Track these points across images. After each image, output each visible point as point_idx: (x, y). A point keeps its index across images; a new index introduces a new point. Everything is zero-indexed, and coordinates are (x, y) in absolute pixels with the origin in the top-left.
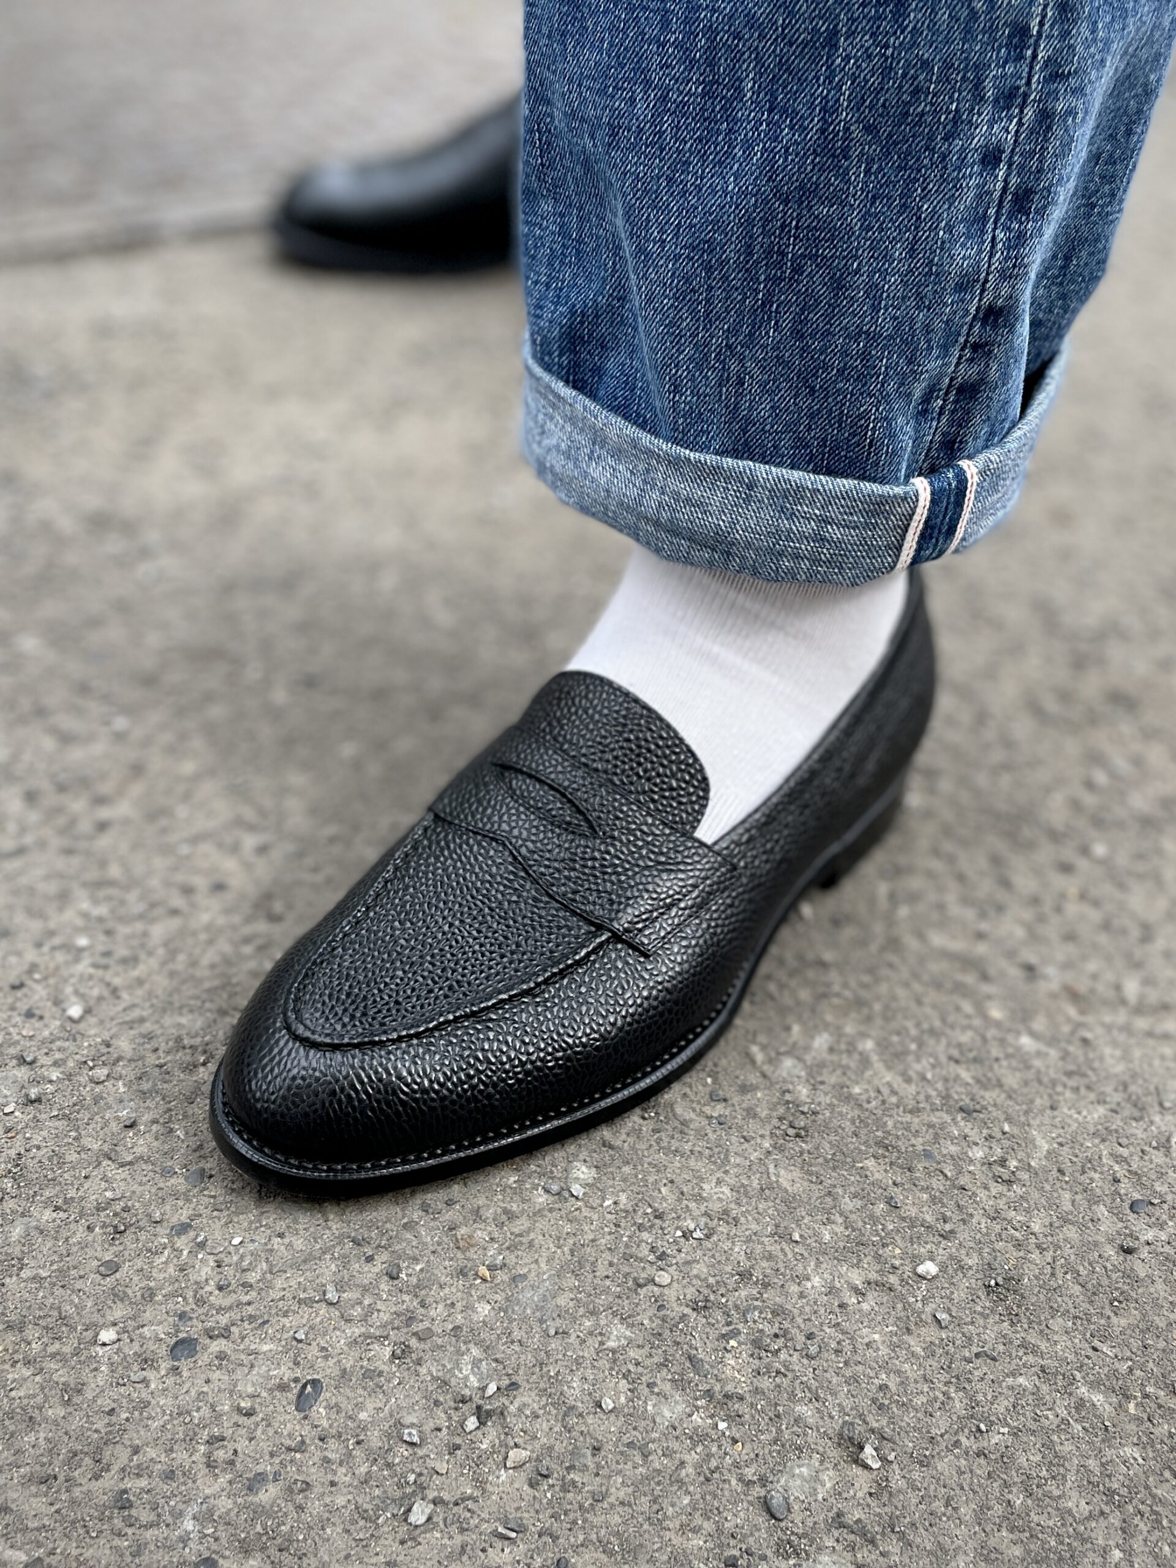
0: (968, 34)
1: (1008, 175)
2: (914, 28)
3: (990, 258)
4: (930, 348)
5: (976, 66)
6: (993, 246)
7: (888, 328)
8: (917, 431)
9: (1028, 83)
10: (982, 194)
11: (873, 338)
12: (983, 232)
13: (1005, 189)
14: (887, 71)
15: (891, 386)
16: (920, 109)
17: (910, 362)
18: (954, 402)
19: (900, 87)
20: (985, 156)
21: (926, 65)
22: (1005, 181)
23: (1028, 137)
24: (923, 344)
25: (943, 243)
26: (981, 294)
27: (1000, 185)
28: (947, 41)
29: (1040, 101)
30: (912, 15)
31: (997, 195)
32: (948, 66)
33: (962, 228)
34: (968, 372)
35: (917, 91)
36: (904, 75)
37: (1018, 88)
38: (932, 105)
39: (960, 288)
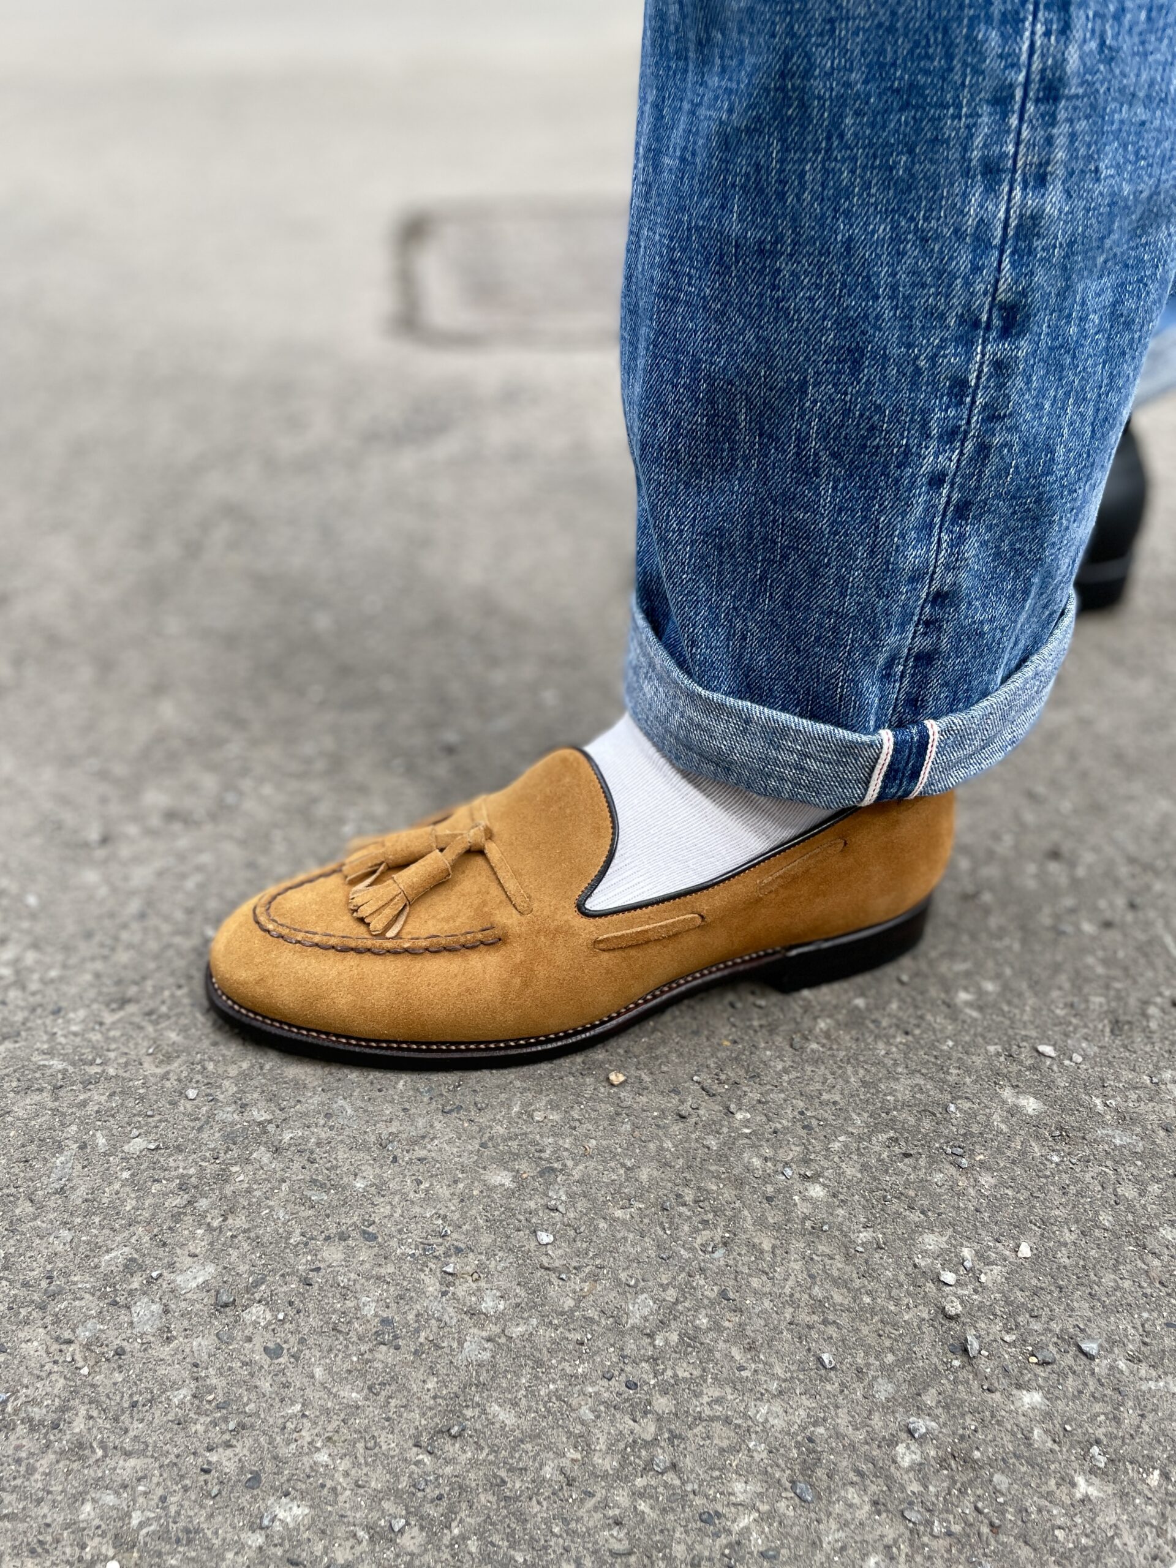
0: (914, 386)
1: (951, 492)
2: (868, 380)
3: (937, 555)
4: (889, 627)
5: (922, 411)
6: (939, 546)
7: (853, 610)
8: (881, 690)
9: (969, 422)
10: (929, 508)
11: (840, 616)
12: (930, 536)
13: (948, 503)
14: (847, 412)
15: (857, 656)
16: (875, 443)
17: (873, 638)
18: (913, 667)
19: (858, 424)
20: (932, 479)
21: (879, 409)
22: (949, 497)
23: (968, 464)
24: (883, 624)
25: (898, 546)
26: (930, 583)
27: (943, 500)
28: (896, 391)
29: (978, 437)
30: (866, 371)
31: (941, 507)
32: (898, 410)
33: (913, 534)
34: (924, 643)
35: (872, 428)
36: (861, 415)
37: (960, 427)
38: (885, 440)
39: (912, 580)
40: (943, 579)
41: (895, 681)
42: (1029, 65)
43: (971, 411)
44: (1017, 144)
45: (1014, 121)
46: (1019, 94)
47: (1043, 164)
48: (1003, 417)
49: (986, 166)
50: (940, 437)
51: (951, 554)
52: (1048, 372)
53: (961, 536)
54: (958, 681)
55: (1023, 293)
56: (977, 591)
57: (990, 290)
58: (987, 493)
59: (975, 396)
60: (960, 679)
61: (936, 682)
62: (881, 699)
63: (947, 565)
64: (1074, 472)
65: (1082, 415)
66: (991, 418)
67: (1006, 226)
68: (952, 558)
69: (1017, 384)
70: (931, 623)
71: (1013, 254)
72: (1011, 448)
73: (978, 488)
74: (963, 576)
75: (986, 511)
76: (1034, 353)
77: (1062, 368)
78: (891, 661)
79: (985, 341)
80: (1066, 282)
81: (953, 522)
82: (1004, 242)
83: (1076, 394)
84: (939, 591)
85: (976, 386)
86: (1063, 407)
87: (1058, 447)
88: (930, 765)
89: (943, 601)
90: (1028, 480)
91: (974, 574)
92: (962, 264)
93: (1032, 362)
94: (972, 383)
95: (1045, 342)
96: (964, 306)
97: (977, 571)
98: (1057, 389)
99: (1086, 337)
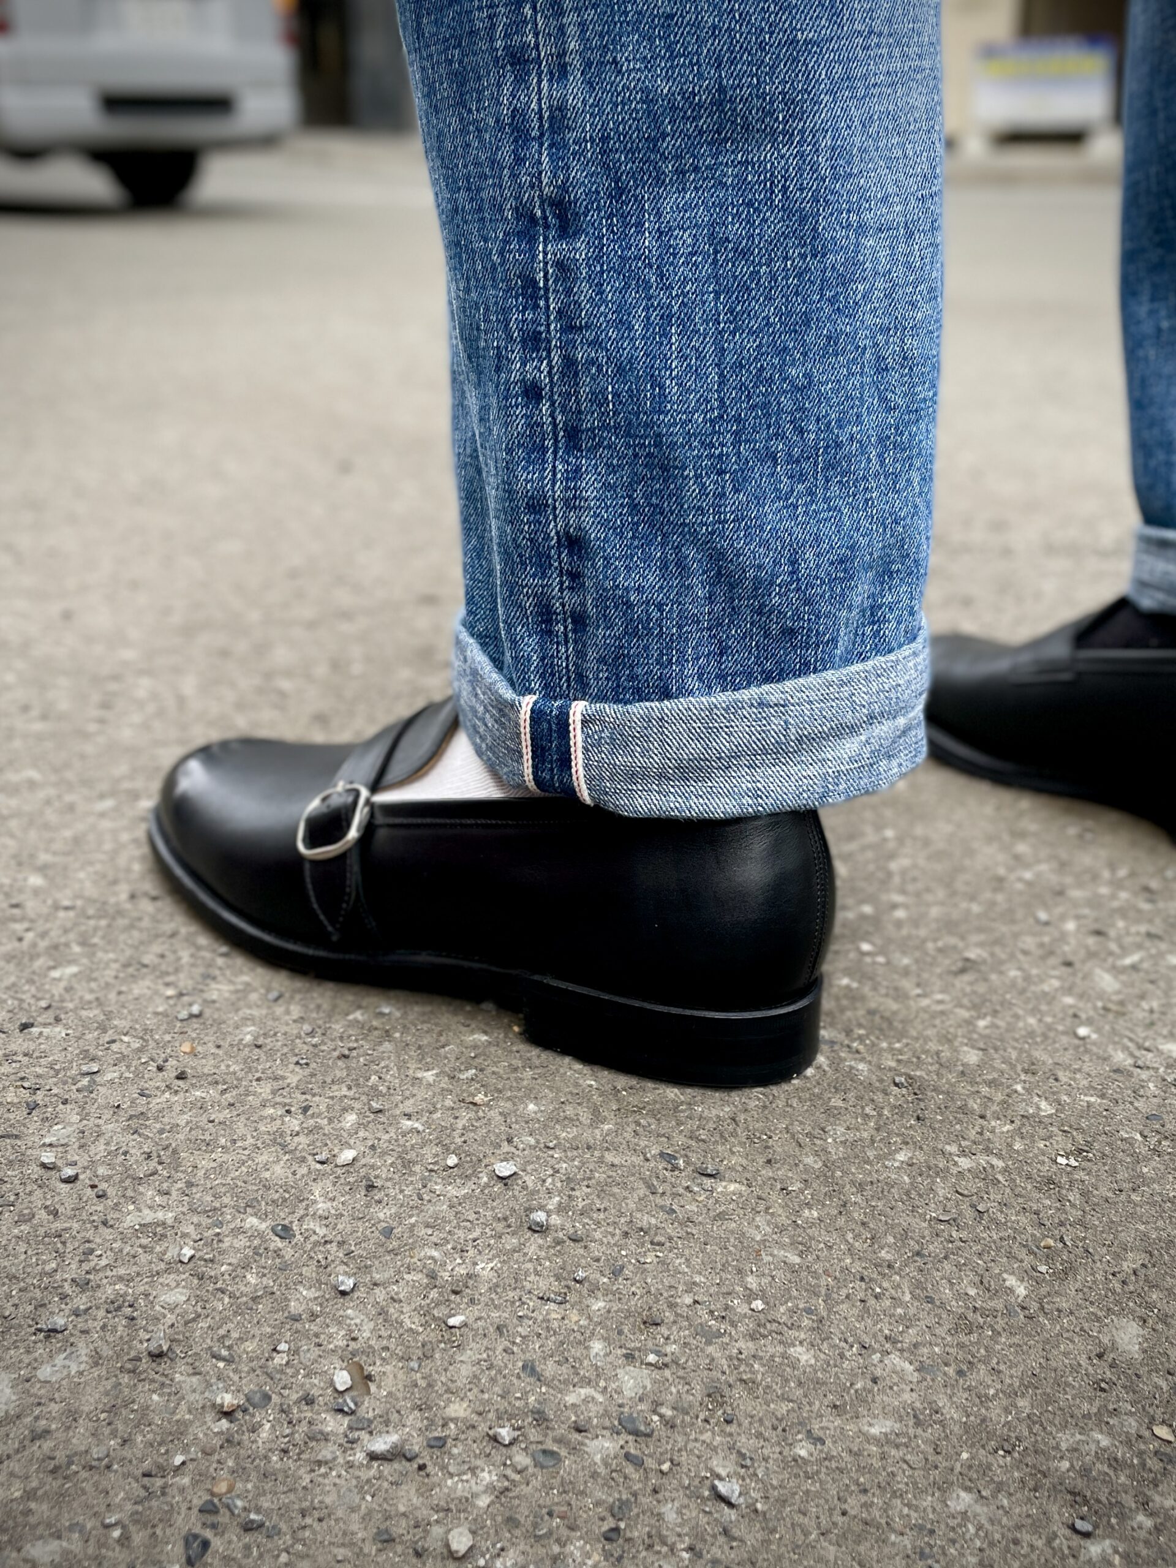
40: (565, 517)
41: (558, 643)
44: (537, 35)
45: (528, 11)
47: (562, 54)
48: (581, 328)
49: (513, 55)
50: (524, 341)
51: (567, 488)
52: (627, 286)
53: (578, 469)
54: (616, 660)
55: (564, 188)
56: (615, 547)
57: (536, 183)
58: (590, 421)
59: (547, 300)
60: (617, 658)
61: (591, 654)
62: (542, 659)
63: (566, 502)
64: (700, 420)
65: (697, 350)
66: (569, 328)
67: (541, 118)
68: (569, 494)
69: (584, 291)
70: (574, 576)
71: (551, 146)
72: (599, 369)
73: (580, 412)
74: (587, 520)
75: (599, 445)
76: (598, 259)
77: (647, 285)
78: (546, 614)
79: (546, 239)
80: (616, 183)
81: (567, 451)
82: (542, 135)
83: (681, 323)
84: (567, 533)
85: (547, 290)
86: (665, 334)
87: (668, 382)
88: (580, 756)
89: (580, 550)
90: (637, 414)
91: (605, 523)
92: (506, 154)
93: (598, 269)
94: (541, 284)
95: (612, 249)
96: (516, 198)
97: (608, 520)
98: (647, 308)
99: (674, 255)
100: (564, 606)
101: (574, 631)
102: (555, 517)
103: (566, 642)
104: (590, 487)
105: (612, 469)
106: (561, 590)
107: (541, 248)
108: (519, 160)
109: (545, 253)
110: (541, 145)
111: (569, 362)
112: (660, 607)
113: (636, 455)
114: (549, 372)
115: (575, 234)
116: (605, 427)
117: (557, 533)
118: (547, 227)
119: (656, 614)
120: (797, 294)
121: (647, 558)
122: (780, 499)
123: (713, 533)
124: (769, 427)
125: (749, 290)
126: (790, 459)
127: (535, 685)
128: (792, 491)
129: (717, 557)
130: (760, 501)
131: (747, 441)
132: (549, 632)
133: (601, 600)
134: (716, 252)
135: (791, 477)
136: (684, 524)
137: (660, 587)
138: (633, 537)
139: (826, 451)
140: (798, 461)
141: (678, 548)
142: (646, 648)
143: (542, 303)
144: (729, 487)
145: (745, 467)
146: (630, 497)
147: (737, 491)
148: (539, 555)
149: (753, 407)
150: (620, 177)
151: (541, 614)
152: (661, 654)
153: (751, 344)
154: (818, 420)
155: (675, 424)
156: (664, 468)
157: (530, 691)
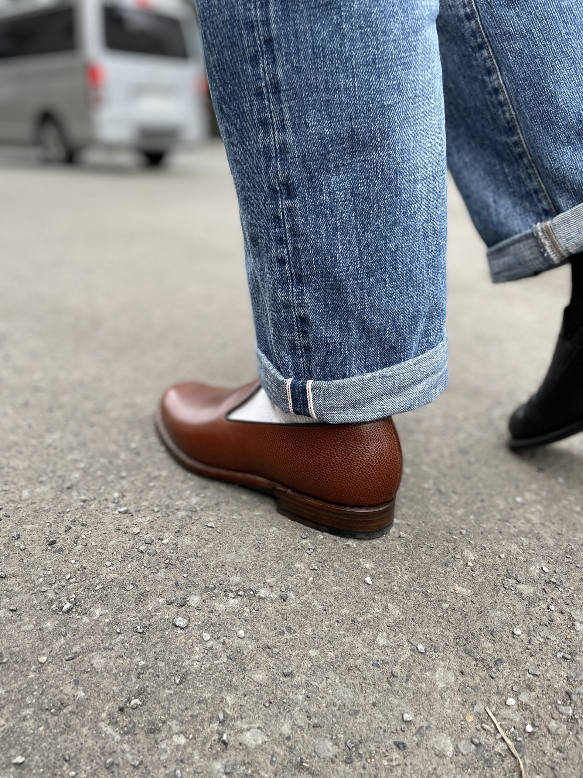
40: (299, 310)
41: (299, 358)
42: (265, 79)
43: (285, 231)
44: (271, 112)
45: (266, 102)
46: (265, 91)
47: (282, 121)
48: (299, 235)
49: (262, 122)
50: (276, 241)
51: (298, 299)
52: (317, 217)
53: (302, 291)
54: (323, 365)
55: (288, 178)
56: (320, 321)
57: (276, 176)
58: (306, 272)
59: (284, 224)
60: (324, 364)
61: (313, 363)
62: (293, 364)
63: (299, 304)
64: (352, 269)
65: (349, 241)
66: (294, 235)
67: (276, 148)
68: (300, 301)
69: (300, 220)
70: (304, 332)
71: (281, 160)
72: (308, 251)
73: (301, 269)
74: (308, 312)
75: (311, 281)
76: (304, 206)
77: (326, 216)
78: (293, 347)
79: (282, 199)
80: (310, 174)
81: (297, 284)
82: (277, 155)
83: (341, 230)
84: (300, 317)
85: (284, 219)
86: (335, 235)
87: (338, 255)
88: (312, 402)
89: (305, 322)
90: (326, 268)
91: (316, 313)
92: (262, 164)
93: (305, 210)
94: (282, 218)
95: (310, 202)
96: (268, 182)
97: (316, 311)
98: (326, 226)
99: (337, 202)
100: (300, 344)
101: (305, 353)
102: (295, 310)
103: (303, 357)
104: (308, 298)
105: (316, 291)
106: (299, 338)
107: (280, 203)
108: (268, 167)
109: (282, 205)
110: (277, 160)
111: (296, 249)
112: (340, 344)
113: (326, 285)
114: (288, 253)
115: (294, 197)
116: (312, 274)
117: (296, 316)
118: (282, 194)
119: (339, 347)
120: (390, 213)
121: (334, 325)
122: (388, 297)
123: (360, 314)
124: (381, 269)
125: (369, 214)
126: (392, 280)
127: (291, 374)
128: (394, 293)
129: (362, 322)
130: (379, 298)
131: (372, 276)
132: (295, 353)
133: (316, 342)
134: (354, 199)
135: (393, 288)
136: (348, 311)
137: (340, 336)
138: (327, 317)
139: (406, 275)
140: (395, 281)
141: (346, 321)
142: (335, 360)
143: (282, 225)
144: (366, 294)
145: (372, 287)
146: (325, 301)
147: (369, 296)
148: (289, 325)
149: (374, 262)
150: (311, 172)
151: (292, 347)
152: (342, 362)
153: (372, 236)
154: (402, 263)
155: (342, 272)
156: (338, 290)
157: (289, 376)
